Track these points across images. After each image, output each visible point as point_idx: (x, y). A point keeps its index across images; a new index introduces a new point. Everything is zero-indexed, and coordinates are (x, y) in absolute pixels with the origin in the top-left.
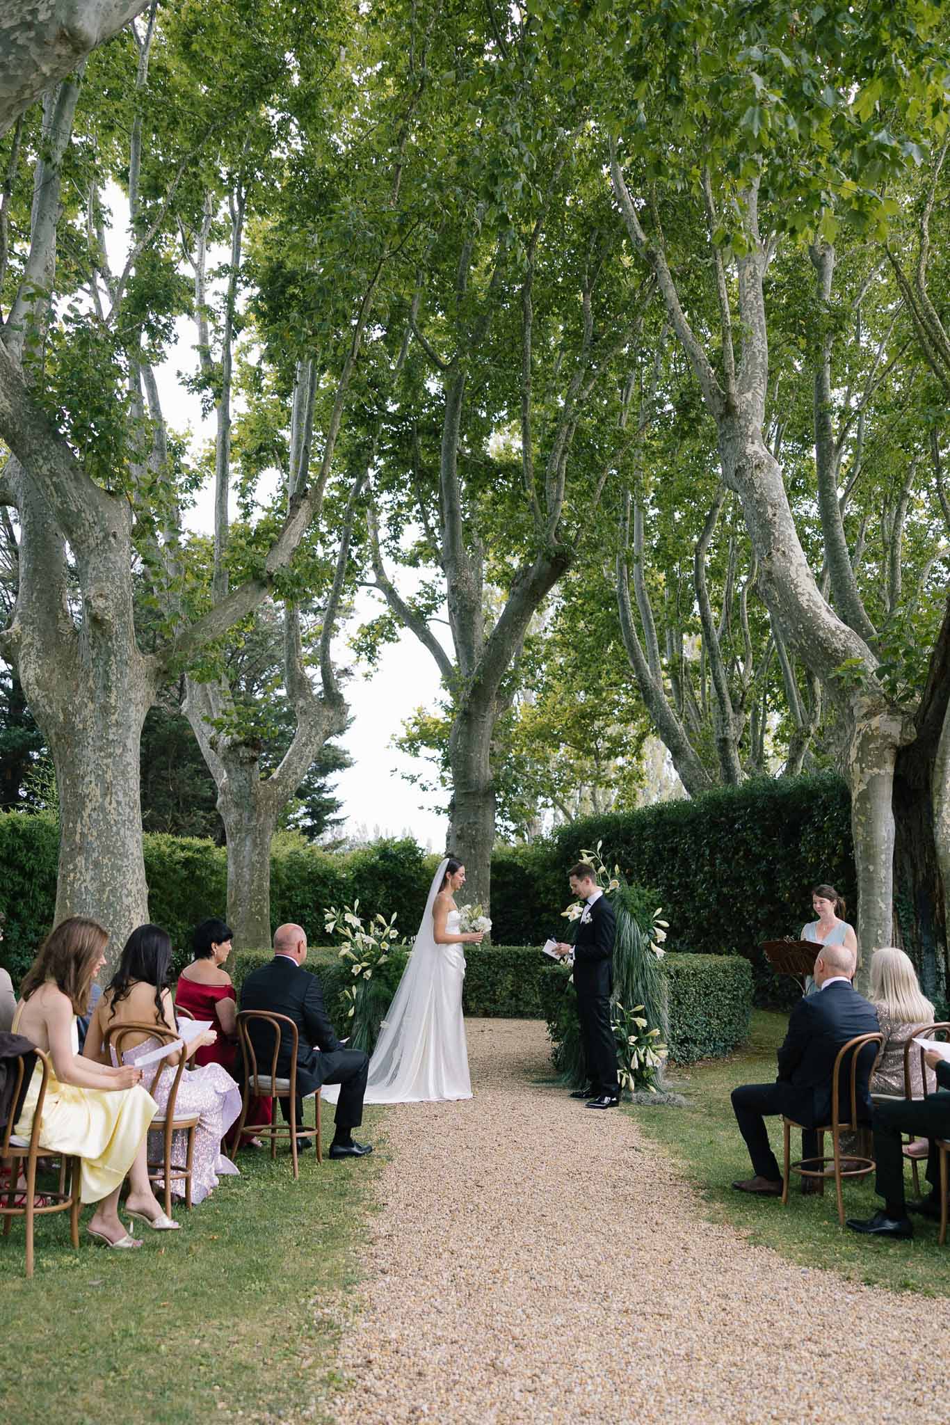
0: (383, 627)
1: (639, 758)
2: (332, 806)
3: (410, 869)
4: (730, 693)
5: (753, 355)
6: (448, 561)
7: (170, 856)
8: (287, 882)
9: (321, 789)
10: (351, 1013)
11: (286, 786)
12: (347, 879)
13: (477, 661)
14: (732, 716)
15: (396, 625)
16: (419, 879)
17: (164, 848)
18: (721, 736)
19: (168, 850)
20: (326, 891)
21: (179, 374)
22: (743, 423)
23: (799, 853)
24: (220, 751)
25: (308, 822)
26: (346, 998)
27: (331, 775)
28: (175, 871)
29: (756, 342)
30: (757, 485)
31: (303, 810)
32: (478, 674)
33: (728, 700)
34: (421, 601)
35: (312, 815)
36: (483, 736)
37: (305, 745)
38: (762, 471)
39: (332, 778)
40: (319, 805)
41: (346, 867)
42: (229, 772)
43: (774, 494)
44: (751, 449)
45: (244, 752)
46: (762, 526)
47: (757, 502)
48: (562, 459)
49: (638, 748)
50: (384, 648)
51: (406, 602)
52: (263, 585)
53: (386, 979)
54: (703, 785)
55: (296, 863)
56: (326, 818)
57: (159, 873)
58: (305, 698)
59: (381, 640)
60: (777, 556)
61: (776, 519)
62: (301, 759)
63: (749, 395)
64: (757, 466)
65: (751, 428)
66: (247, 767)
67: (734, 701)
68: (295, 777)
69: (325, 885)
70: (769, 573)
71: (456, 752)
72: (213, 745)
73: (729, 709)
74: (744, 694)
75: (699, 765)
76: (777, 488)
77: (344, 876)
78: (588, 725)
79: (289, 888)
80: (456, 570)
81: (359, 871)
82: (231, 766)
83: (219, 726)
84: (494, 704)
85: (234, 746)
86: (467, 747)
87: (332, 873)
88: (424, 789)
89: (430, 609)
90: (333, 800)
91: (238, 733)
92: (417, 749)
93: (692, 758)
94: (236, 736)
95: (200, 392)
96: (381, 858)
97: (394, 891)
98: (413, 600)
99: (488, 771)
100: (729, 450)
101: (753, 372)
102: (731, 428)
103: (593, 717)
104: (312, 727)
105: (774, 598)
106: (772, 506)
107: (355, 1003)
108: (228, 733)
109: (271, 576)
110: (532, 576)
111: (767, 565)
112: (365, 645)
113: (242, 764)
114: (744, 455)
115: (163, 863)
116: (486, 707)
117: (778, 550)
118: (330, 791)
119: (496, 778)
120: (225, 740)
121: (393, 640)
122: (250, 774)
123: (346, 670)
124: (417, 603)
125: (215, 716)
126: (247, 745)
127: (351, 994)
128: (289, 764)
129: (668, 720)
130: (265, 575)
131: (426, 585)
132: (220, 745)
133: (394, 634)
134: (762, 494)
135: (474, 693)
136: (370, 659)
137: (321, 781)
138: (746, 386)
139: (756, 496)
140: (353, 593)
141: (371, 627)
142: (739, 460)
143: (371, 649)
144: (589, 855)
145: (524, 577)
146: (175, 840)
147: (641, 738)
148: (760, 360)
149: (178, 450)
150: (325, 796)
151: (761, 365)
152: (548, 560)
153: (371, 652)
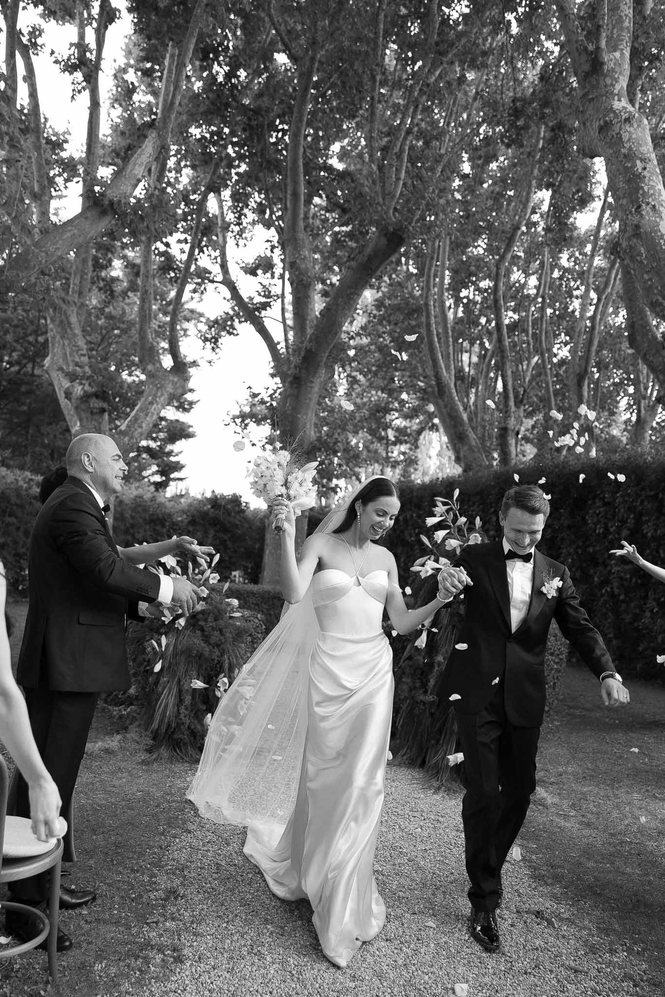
0: (225, 321)
1: (417, 447)
2: (178, 467)
3: (235, 517)
4: (514, 389)
5: (620, 21)
6: (289, 240)
7: (26, 490)
8: (131, 521)
9: (170, 453)
10: (158, 668)
11: (132, 438)
12: (182, 521)
13: (309, 331)
14: (513, 409)
15: (237, 320)
16: (242, 526)
17: (21, 483)
18: (503, 425)
19: (25, 485)
20: (164, 530)
21: (53, 53)
22: (608, 81)
23: (586, 524)
24: (73, 401)
25: (158, 478)
26: (154, 648)
27: (178, 443)
28: (31, 504)
29: (623, 7)
30: (625, 139)
31: (155, 468)
32: (310, 341)
33: (511, 395)
34: (258, 299)
35: (162, 473)
36: (310, 399)
37: (151, 403)
38: (631, 125)
39: (179, 446)
40: (167, 465)
41: (183, 512)
42: (81, 420)
43: (644, 149)
44: (617, 105)
45: (96, 404)
46: (629, 181)
47: (625, 156)
48: (405, 139)
49: (417, 440)
50: (225, 340)
51: (247, 300)
52: (104, 213)
53: (202, 630)
54: (481, 465)
55: (140, 506)
56: (172, 476)
57: (16, 505)
58: (154, 364)
59: (223, 333)
60: (646, 210)
61: (646, 173)
62: (147, 415)
63: (617, 54)
64: (628, 120)
65: (618, 87)
66: (96, 417)
67: (516, 397)
68: (140, 430)
69: (163, 526)
70: (637, 226)
71: (285, 413)
72: (68, 395)
73: (512, 403)
74: (525, 391)
75: (478, 448)
76: (647, 144)
77: (179, 519)
78: (383, 417)
79: (133, 526)
80: (295, 249)
81: (193, 516)
82: (83, 414)
83: (72, 377)
84: (323, 372)
85: (86, 397)
86: (296, 409)
87: (170, 515)
88: (253, 445)
89: (265, 306)
90: (178, 462)
91: (90, 385)
92: (246, 425)
93: (473, 443)
94: (87, 388)
95: (71, 73)
96: (212, 507)
97: (221, 535)
98: (251, 299)
99: (312, 433)
100: (590, 111)
101: (619, 35)
102: (595, 87)
103: (387, 410)
104: (158, 388)
105: (640, 254)
106: (642, 160)
107: (162, 656)
108: (81, 384)
109: (111, 203)
110: (368, 250)
111: (635, 219)
112: (209, 336)
113: (92, 413)
114: (612, 110)
115: (18, 495)
116: (315, 372)
117: (648, 203)
118: (177, 455)
119: (319, 439)
120: (78, 390)
121: (233, 334)
122: (100, 423)
123: (194, 362)
124: (255, 301)
125: (71, 368)
126: (97, 397)
127: (160, 645)
128: (136, 419)
129: (457, 411)
130: (106, 202)
131: (264, 287)
132: (74, 396)
133: (234, 329)
134: (630, 149)
135: (305, 359)
136: (213, 349)
137: (169, 447)
138: (614, 47)
139: (623, 150)
140: (202, 293)
141: (216, 322)
142: (605, 116)
143: (215, 340)
144: (444, 504)
145: (360, 252)
146: (33, 477)
147: (419, 432)
148: (626, 24)
149: (57, 145)
150: (172, 459)
151: (628, 28)
152: (386, 235)
153: (215, 343)
